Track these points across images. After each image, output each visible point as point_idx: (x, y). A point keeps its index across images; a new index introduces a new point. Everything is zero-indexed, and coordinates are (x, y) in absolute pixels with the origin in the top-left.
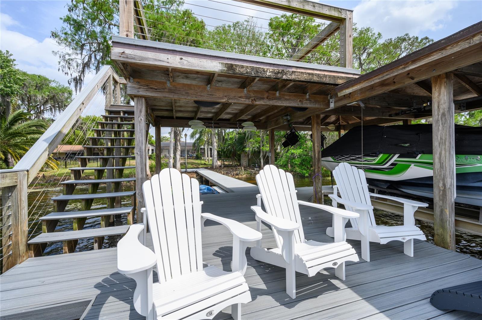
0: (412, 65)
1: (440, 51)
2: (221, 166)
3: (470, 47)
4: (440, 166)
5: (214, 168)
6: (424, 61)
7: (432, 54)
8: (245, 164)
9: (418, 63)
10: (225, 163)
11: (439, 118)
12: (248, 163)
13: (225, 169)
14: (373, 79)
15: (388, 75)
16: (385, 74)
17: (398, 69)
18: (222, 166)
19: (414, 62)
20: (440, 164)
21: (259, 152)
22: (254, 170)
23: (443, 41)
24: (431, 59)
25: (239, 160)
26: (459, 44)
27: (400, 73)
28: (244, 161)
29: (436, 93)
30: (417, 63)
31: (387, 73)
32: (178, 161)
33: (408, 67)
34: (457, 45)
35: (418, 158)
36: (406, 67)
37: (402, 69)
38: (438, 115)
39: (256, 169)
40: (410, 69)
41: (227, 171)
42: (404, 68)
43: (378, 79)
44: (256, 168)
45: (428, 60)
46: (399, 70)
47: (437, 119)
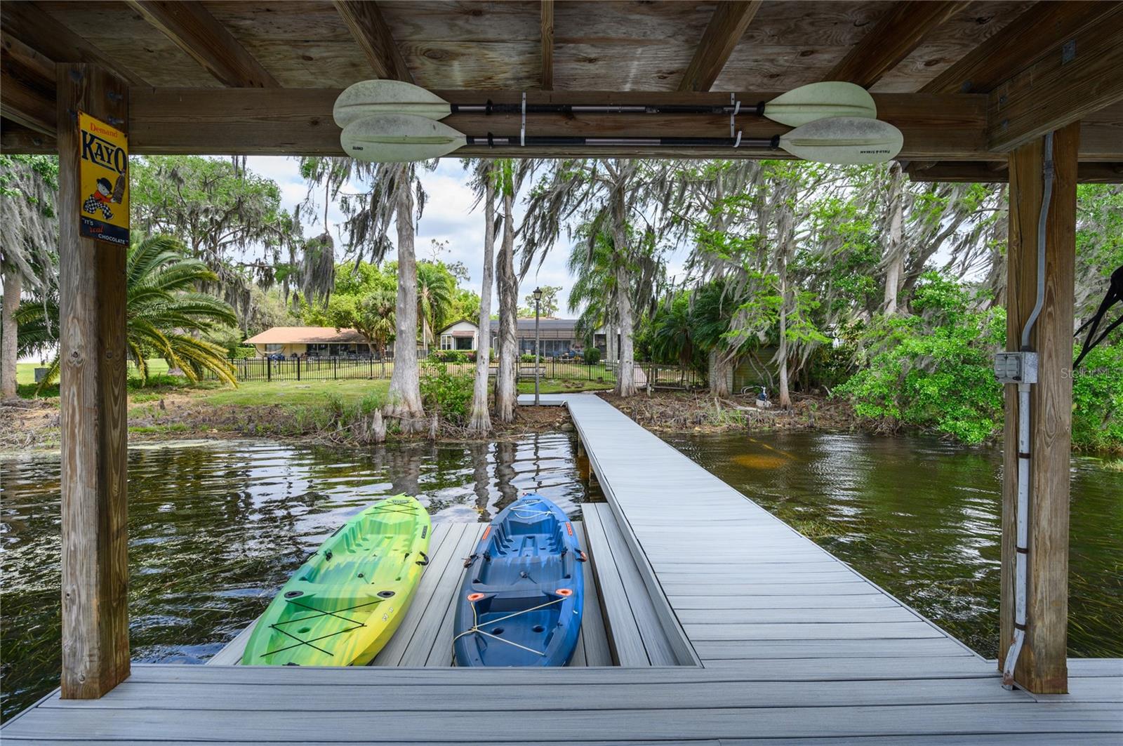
2: (644, 390)
5: (623, 395)
8: (724, 386)
10: (660, 377)
12: (734, 380)
13: (658, 400)
18: (650, 389)
21: (773, 346)
22: (754, 405)
25: (703, 370)
28: (720, 378)
32: (507, 372)
39: (760, 403)
41: (662, 409)
44: (763, 398)
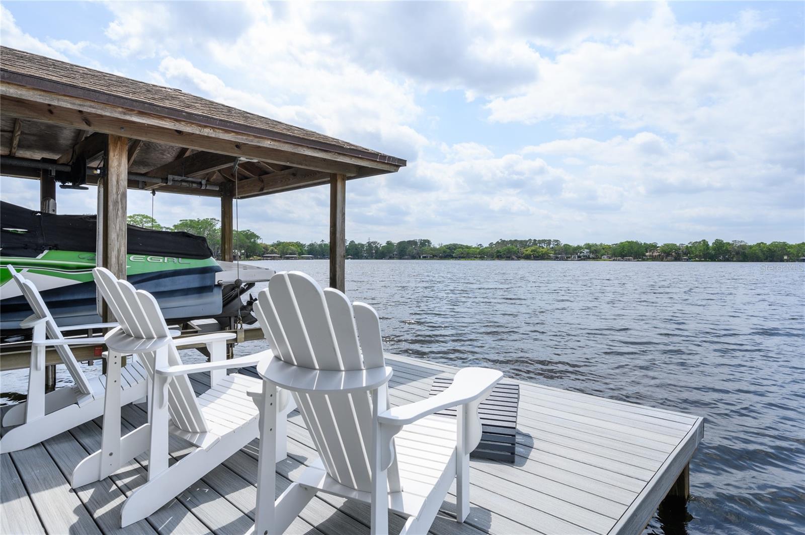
0: (137, 116)
1: (174, 120)
3: (199, 135)
4: (119, 269)
6: (153, 120)
7: (165, 119)
9: (146, 118)
11: (118, 199)
14: (60, 97)
15: (94, 108)
16: (88, 103)
17: (115, 109)
19: (141, 114)
20: (119, 266)
23: (184, 114)
24: (162, 124)
26: (193, 126)
27: (115, 116)
29: (115, 160)
30: (143, 118)
31: (92, 104)
33: (130, 115)
34: (191, 126)
35: (40, 259)
36: (129, 115)
37: (120, 113)
38: (117, 195)
40: (131, 119)
42: (125, 114)
43: (71, 103)
45: (158, 123)
46: (115, 111)
47: (115, 200)
